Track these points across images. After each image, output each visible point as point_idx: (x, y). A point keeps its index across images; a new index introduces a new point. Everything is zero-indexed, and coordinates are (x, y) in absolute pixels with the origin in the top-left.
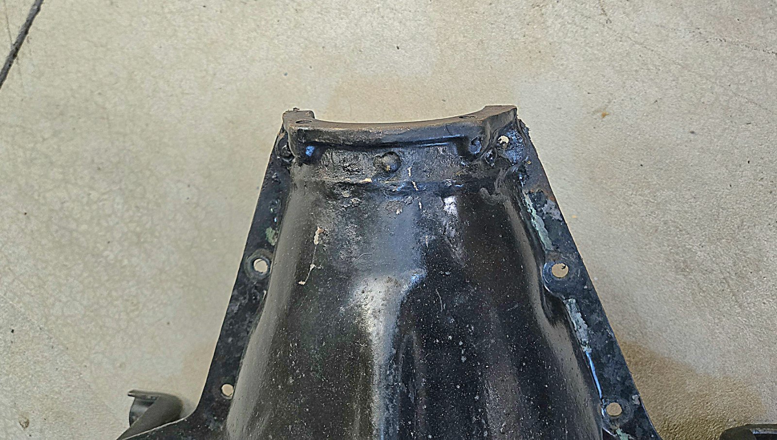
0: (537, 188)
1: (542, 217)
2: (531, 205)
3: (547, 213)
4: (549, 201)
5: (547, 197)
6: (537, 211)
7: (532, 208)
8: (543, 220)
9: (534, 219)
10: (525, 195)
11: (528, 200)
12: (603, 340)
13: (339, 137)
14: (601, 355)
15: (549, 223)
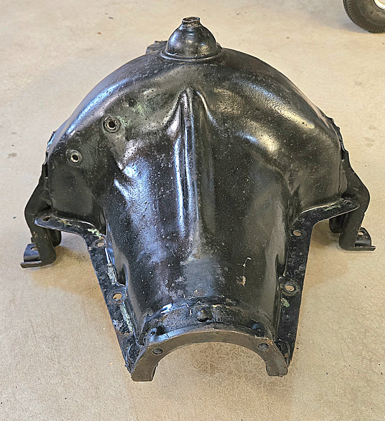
0: (125, 335)
1: (124, 321)
2: (129, 326)
3: (121, 322)
4: (119, 329)
5: (119, 331)
6: (126, 324)
7: (129, 325)
8: (123, 319)
9: (128, 319)
10: (132, 331)
11: (130, 328)
12: (101, 269)
13: (233, 327)
14: (103, 263)
15: (120, 318)
